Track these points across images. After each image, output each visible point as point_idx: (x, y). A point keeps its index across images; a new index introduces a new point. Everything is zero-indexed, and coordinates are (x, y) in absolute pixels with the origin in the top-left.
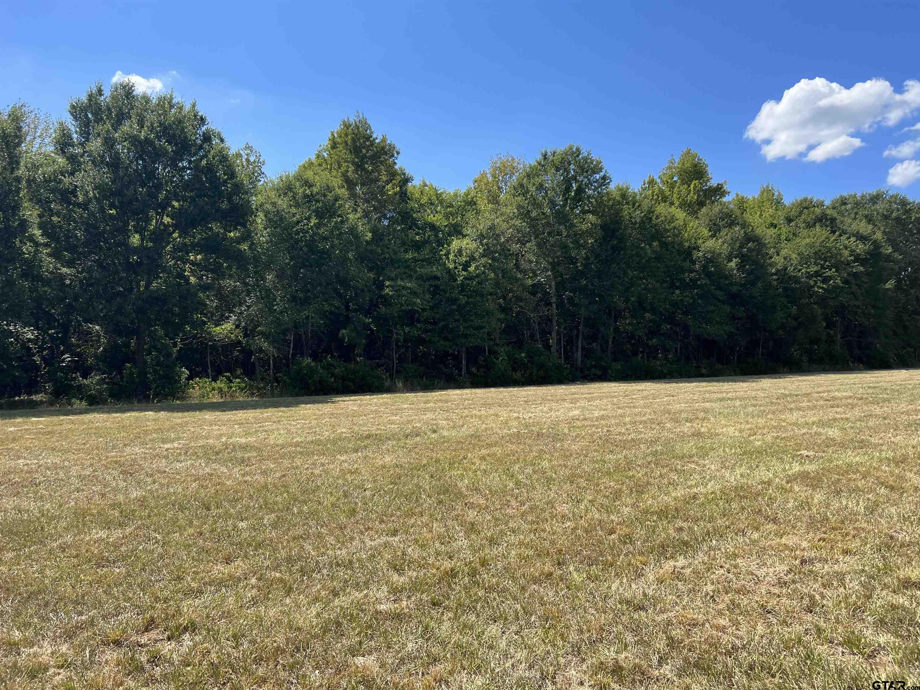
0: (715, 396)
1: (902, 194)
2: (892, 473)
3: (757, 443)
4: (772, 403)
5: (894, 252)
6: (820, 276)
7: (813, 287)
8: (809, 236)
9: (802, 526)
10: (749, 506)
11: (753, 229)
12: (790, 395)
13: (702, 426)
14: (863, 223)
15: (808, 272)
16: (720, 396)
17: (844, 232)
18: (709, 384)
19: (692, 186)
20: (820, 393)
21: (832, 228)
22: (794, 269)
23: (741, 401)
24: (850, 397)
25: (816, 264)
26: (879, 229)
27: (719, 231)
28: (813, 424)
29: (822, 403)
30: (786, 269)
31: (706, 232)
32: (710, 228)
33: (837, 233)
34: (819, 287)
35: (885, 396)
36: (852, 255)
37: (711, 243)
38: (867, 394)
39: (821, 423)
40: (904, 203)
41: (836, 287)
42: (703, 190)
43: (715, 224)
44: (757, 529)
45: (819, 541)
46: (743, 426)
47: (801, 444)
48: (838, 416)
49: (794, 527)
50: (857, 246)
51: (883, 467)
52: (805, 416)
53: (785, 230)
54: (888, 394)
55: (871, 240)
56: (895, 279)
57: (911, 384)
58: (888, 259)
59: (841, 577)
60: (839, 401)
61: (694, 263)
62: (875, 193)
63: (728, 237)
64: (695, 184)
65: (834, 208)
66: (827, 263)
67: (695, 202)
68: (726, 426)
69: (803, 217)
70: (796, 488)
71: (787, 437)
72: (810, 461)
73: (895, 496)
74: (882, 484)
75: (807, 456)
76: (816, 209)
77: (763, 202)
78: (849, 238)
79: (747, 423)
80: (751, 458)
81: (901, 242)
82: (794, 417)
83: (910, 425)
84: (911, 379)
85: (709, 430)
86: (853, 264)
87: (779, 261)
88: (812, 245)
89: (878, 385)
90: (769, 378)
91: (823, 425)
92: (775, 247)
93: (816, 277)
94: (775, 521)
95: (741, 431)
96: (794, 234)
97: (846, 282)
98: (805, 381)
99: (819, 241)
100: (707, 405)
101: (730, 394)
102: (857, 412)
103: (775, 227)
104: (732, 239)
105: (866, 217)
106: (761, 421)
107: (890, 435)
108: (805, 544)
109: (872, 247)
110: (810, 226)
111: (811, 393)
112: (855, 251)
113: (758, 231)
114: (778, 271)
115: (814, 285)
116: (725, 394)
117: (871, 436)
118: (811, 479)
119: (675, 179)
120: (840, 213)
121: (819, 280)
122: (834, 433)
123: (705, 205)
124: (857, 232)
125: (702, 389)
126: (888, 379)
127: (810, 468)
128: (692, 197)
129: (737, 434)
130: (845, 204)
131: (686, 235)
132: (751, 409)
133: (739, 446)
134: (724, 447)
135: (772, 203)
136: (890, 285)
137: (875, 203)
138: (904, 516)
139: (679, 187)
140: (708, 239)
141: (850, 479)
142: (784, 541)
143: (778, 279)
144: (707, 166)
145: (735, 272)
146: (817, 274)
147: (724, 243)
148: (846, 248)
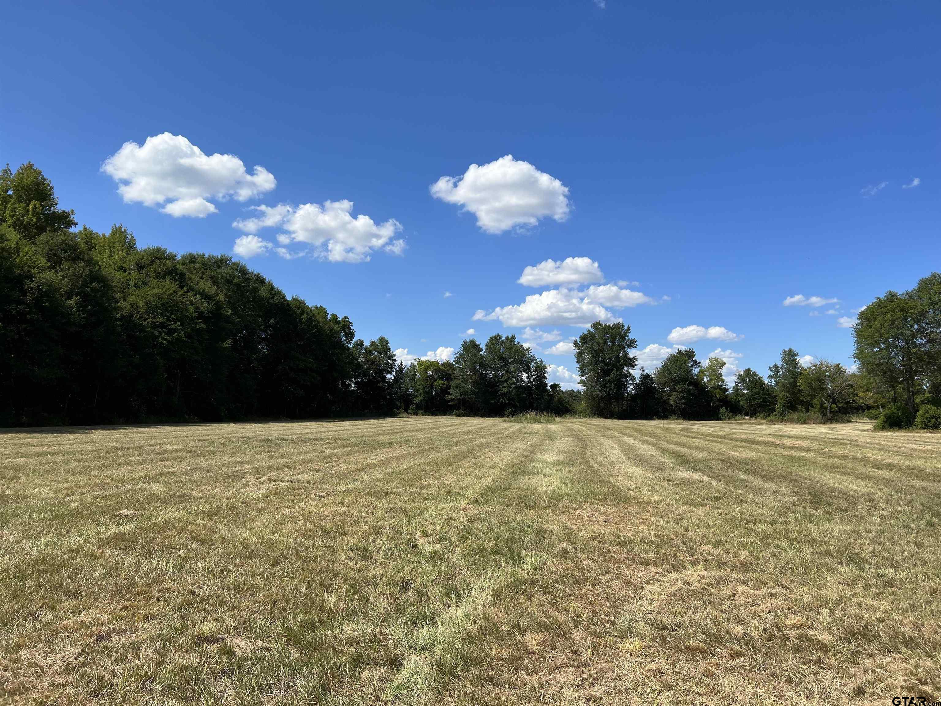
0: (34, 450)
1: (243, 263)
2: (205, 526)
3: (73, 504)
4: (99, 457)
5: (233, 314)
6: (165, 328)
7: (158, 337)
8: (158, 287)
9: (105, 596)
10: (47, 582)
11: (100, 268)
12: (122, 449)
13: (8, 487)
14: (209, 284)
15: (154, 323)
16: (39, 450)
17: (190, 289)
18: (29, 435)
19: (31, 206)
20: (152, 446)
21: (180, 282)
22: (140, 318)
23: (64, 455)
24: (181, 450)
25: (162, 315)
26: (222, 291)
27: (60, 263)
28: (139, 479)
29: (153, 456)
30: (132, 316)
31: (42, 261)
32: (49, 258)
33: (185, 289)
34: (163, 339)
35: (212, 449)
36: (197, 312)
37: (48, 275)
38: (197, 447)
39: (148, 479)
40: (244, 271)
41: (179, 340)
42: (44, 214)
43: (55, 255)
44: (52, 608)
45: (121, 610)
46: (60, 486)
47: (122, 503)
48: (166, 470)
49: (96, 600)
50: (202, 304)
51: (198, 521)
52: (133, 471)
53: (135, 276)
54: (214, 447)
55: (215, 300)
56: (232, 339)
57: (235, 438)
58: (228, 320)
59: (136, 648)
60: (169, 455)
61: (24, 293)
62: (219, 257)
63: (70, 272)
64: (35, 205)
65: (183, 264)
66: (173, 316)
67: (33, 225)
68: (39, 485)
69: (154, 266)
70: (108, 553)
71: (109, 495)
72: (129, 521)
73: (203, 549)
74: (194, 538)
75: (126, 515)
76: (168, 261)
77: (114, 243)
78: (195, 295)
79: (66, 481)
80: (62, 523)
81: (239, 306)
82: (119, 473)
83: (228, 477)
84: (237, 433)
85: (16, 491)
86: (197, 321)
87: (125, 306)
88: (160, 296)
89: (207, 438)
90: (102, 429)
91: (149, 480)
92: (122, 292)
93: (162, 328)
94: (76, 595)
95: (56, 491)
96: (143, 282)
97: (188, 336)
98: (140, 433)
99: (167, 293)
100: (21, 461)
101: (53, 447)
102: (184, 466)
103: (125, 271)
104: (74, 275)
105: (212, 278)
106: (83, 479)
107: (210, 488)
108: (105, 617)
109: (214, 307)
110: (160, 276)
111: (143, 446)
112: (199, 309)
113: (106, 272)
114: (123, 317)
115: (159, 336)
116: (46, 448)
117: (193, 490)
118: (125, 541)
119: (10, 193)
120: (189, 269)
121: (163, 331)
122: (157, 488)
123: (46, 232)
124: (203, 291)
125: (18, 442)
126: (218, 432)
127: (126, 528)
128: (30, 218)
129: (51, 495)
130: (194, 262)
131: (18, 260)
132: (73, 465)
133: (50, 510)
134: (31, 512)
135: (123, 246)
136: (227, 343)
137: (219, 267)
138: (208, 569)
139: (14, 204)
140: (45, 270)
141: (165, 537)
142: (82, 617)
143: (123, 325)
144: (52, 188)
145: (74, 310)
146: (162, 325)
147: (64, 277)
148: (192, 304)
